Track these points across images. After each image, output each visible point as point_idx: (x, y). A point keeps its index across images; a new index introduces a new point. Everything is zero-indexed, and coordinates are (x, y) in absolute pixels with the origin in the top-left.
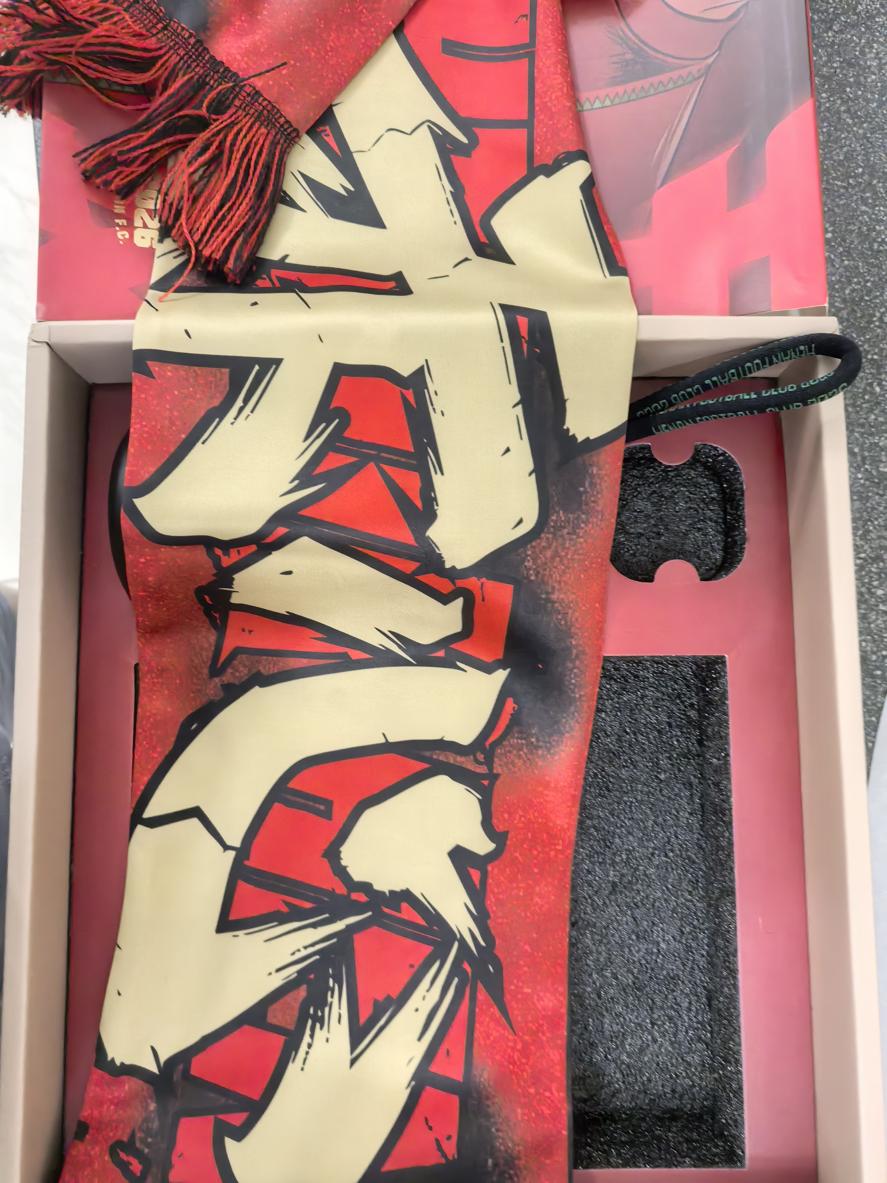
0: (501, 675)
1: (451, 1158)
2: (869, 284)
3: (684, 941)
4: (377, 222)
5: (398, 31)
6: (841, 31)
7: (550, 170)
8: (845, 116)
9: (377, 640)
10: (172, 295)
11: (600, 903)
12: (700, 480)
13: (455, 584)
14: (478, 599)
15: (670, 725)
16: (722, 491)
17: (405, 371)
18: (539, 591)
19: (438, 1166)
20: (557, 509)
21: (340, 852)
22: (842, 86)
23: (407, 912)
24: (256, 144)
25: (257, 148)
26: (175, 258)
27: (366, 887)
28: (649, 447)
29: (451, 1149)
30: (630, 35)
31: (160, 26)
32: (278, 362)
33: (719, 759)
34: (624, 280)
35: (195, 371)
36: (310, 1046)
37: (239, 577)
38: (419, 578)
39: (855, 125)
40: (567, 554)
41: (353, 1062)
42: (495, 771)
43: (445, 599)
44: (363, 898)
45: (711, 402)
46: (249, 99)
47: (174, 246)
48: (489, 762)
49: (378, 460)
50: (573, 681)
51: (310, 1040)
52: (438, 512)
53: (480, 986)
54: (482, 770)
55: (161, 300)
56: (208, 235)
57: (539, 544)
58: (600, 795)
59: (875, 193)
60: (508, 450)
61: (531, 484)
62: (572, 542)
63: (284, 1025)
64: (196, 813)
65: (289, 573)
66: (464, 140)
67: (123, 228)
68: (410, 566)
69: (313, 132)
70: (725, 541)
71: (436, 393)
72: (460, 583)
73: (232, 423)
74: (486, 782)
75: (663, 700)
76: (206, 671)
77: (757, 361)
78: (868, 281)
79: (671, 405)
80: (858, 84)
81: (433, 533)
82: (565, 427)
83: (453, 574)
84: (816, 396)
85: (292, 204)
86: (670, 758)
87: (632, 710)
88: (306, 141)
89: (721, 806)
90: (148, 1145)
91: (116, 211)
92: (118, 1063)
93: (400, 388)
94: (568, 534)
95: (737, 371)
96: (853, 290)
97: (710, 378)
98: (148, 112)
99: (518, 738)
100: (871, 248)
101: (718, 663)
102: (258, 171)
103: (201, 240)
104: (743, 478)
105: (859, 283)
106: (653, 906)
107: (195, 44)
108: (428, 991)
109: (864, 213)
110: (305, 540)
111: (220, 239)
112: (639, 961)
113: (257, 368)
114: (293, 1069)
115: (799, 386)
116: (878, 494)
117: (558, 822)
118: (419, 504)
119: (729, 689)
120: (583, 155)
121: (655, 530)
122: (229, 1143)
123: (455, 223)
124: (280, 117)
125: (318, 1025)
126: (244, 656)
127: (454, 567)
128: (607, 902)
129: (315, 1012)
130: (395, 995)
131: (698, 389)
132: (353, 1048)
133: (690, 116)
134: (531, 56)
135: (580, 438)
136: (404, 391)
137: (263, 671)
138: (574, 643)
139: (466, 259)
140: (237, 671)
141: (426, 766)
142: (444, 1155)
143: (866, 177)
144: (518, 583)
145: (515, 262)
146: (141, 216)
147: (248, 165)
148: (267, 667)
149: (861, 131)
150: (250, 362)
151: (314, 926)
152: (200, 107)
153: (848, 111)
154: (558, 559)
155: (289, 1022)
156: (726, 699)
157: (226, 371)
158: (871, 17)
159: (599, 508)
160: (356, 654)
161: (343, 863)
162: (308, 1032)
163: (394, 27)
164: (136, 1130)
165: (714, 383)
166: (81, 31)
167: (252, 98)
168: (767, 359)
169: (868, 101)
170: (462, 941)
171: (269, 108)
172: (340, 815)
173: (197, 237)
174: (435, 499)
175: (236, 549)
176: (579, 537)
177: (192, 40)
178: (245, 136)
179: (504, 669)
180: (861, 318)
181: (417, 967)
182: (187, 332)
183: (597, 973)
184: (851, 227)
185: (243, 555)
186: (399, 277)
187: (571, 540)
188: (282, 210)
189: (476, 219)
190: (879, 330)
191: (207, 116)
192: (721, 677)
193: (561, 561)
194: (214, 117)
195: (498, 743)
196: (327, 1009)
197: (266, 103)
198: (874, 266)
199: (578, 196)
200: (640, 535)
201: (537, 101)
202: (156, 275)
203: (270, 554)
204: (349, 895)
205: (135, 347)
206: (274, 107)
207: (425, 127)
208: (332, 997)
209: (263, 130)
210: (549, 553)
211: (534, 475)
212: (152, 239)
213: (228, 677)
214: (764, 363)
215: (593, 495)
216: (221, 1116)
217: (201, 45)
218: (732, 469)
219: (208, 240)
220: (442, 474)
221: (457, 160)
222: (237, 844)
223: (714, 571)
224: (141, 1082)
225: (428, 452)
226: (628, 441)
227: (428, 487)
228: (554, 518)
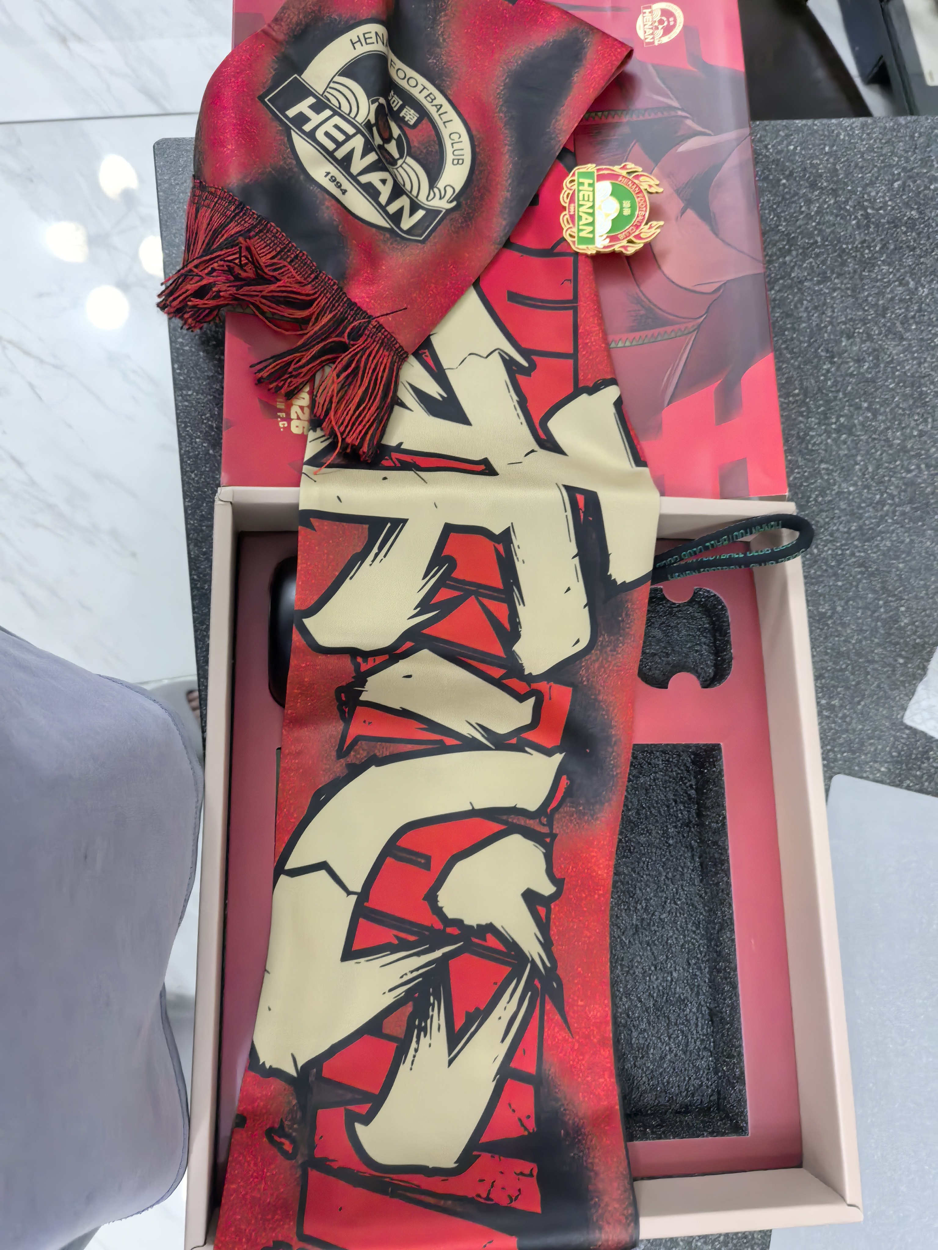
0: (558, 758)
1: (531, 1131)
2: (806, 474)
3: (691, 971)
4: (464, 420)
5: (476, 285)
6: (780, 291)
7: (592, 390)
8: (785, 352)
9: (466, 730)
10: (324, 470)
11: (627, 942)
12: (696, 615)
13: (530, 686)
14: (546, 699)
15: (676, 801)
16: (712, 623)
17: (497, 530)
18: (590, 692)
19: (523, 1137)
20: (603, 633)
21: (437, 896)
22: (783, 330)
23: (491, 941)
24: (381, 364)
25: (383, 365)
26: (322, 442)
27: (458, 923)
28: (661, 590)
29: (532, 1126)
30: (643, 297)
31: (313, 276)
32: (404, 521)
33: (717, 823)
34: (645, 470)
35: (343, 526)
36: (416, 1050)
37: (371, 680)
38: (504, 681)
39: (792, 358)
40: (609, 666)
41: (450, 1062)
42: (554, 832)
43: (521, 698)
44: (456, 931)
45: (711, 559)
46: (375, 330)
47: (322, 434)
48: (550, 824)
49: (478, 594)
50: (612, 762)
51: (416, 1046)
52: (521, 633)
53: (547, 997)
54: (545, 830)
55: (315, 474)
56: (349, 428)
57: (590, 658)
58: (624, 856)
59: (809, 408)
60: (569, 589)
61: (585, 614)
62: (613, 657)
63: (395, 1034)
64: (323, 866)
65: (410, 676)
66: (525, 364)
67: (283, 419)
68: (497, 673)
69: (416, 354)
70: (716, 660)
71: (519, 548)
72: (535, 686)
73: (371, 565)
74: (548, 840)
75: (670, 782)
76: (334, 753)
77: (742, 531)
78: (806, 472)
79: (682, 559)
80: (794, 329)
81: (518, 648)
82: (609, 574)
83: (530, 679)
84: (785, 557)
85: (403, 405)
86: (676, 827)
87: (646, 790)
88: (412, 360)
89: (719, 858)
90: (295, 1130)
91: (278, 407)
92: (268, 1066)
93: (493, 543)
94: (611, 651)
95: (728, 537)
96: (795, 478)
97: (709, 541)
98: (306, 337)
99: (570, 807)
100: (807, 448)
101: (715, 750)
102: (383, 383)
103: (345, 431)
104: (729, 613)
105: (799, 473)
106: (667, 943)
107: (337, 289)
108: (508, 1002)
109: (801, 422)
110: (425, 652)
111: (358, 431)
112: (657, 987)
113: (389, 525)
114: (404, 1069)
115: (772, 550)
116: (819, 628)
117: (600, 872)
118: (507, 626)
119: (724, 768)
120: (613, 382)
121: (664, 650)
122: (359, 1127)
123: (521, 423)
124: (396, 344)
125: (422, 1034)
126: (363, 742)
127: (530, 674)
128: (632, 940)
129: (420, 1023)
130: (482, 1007)
131: (700, 549)
132: (450, 1051)
133: (687, 358)
134: (575, 310)
135: (619, 582)
136: (496, 545)
137: (378, 754)
138: (613, 733)
139: (533, 451)
140: (359, 754)
141: (503, 827)
142: (526, 1129)
143: (801, 396)
144: (575, 686)
145: (567, 453)
146: (295, 411)
147: (376, 379)
148: (382, 750)
149: (796, 363)
150: (383, 521)
151: (418, 954)
152: (341, 334)
153: (787, 348)
154: (603, 670)
155: (400, 1032)
156: (723, 776)
157: (367, 526)
158: (802, 282)
159: (632, 633)
160: (450, 741)
161: (440, 904)
162: (414, 1039)
163: (474, 281)
164: (284, 1120)
165: (712, 545)
166: (268, 281)
167: (377, 329)
168: (748, 530)
169: (801, 342)
170: (533, 962)
171: (389, 336)
172: (437, 866)
173: (342, 428)
174: (519, 623)
175: (373, 658)
176: (617, 653)
177: (335, 287)
178: (374, 358)
179: (561, 753)
180: (802, 498)
181: (499, 984)
182: (338, 498)
183: (626, 997)
184: (792, 432)
185: (377, 662)
186: (485, 462)
187: (612, 655)
188: (397, 408)
189: (537, 422)
190: (814, 508)
191: (347, 341)
192: (717, 760)
193: (605, 671)
194: (352, 342)
195: (557, 809)
196: (429, 1021)
197: (386, 333)
198: (809, 461)
199: (613, 410)
200: (654, 655)
201: (580, 341)
202: (308, 456)
203: (398, 662)
204: (444, 929)
205: (301, 508)
206: (392, 336)
207: (496, 353)
208: (433, 1010)
209: (387, 353)
210: (597, 665)
211: (587, 608)
212: (304, 427)
213: (352, 758)
214: (746, 533)
215: (628, 624)
216: (350, 1107)
217: (341, 290)
218: (720, 607)
219: (349, 432)
220: (524, 605)
221: (520, 378)
222: (359, 890)
223: (708, 682)
224: (283, 1083)
225: (514, 590)
226: (652, 584)
227: (514, 615)
228: (601, 639)
